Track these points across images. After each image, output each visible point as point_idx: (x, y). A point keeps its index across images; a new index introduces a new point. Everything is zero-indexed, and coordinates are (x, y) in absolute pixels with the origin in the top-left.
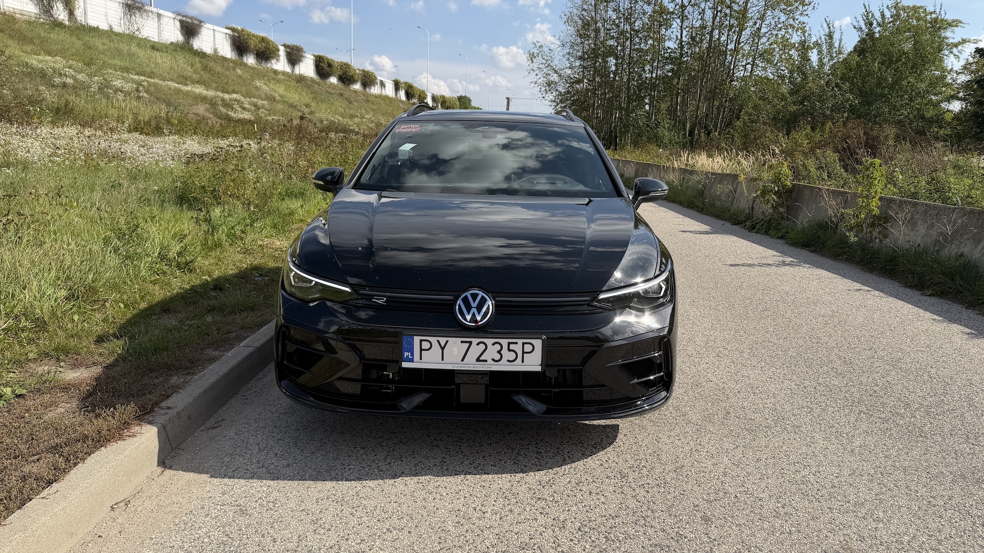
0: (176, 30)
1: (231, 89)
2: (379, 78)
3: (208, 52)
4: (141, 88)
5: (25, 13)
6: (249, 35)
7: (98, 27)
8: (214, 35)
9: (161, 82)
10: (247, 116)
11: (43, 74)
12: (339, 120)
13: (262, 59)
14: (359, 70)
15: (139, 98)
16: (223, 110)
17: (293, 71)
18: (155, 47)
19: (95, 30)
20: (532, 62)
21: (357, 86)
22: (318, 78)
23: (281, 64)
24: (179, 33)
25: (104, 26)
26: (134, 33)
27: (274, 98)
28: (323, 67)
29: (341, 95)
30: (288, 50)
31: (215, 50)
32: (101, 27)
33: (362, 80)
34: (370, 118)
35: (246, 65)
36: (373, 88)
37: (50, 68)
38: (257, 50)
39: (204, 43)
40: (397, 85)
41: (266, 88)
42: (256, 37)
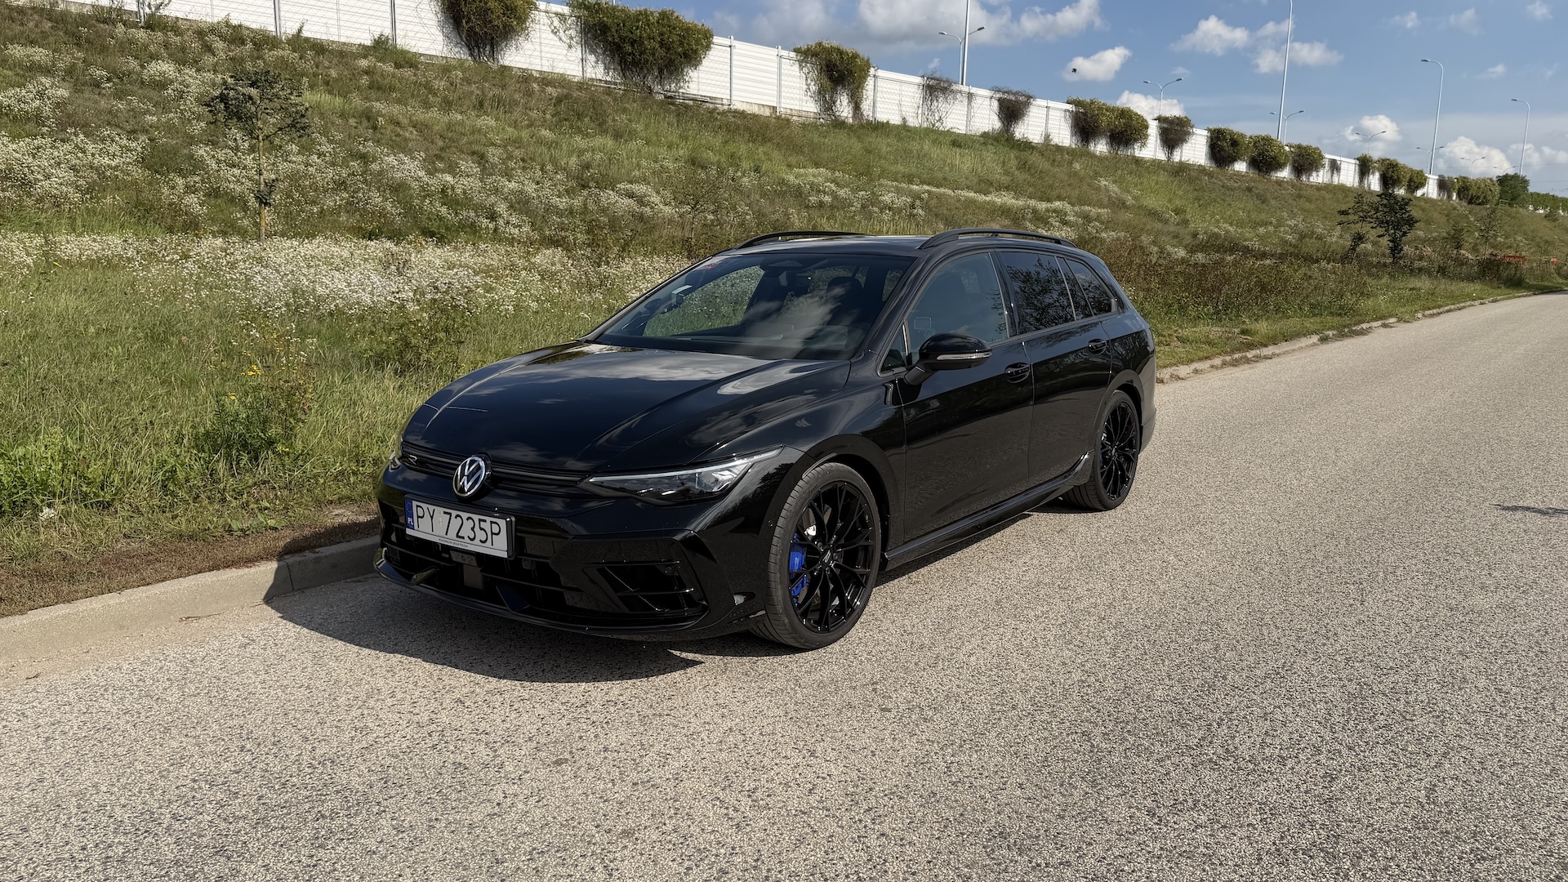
0: (992, 113)
2: (1328, 156)
3: (1036, 141)
4: (918, 202)
5: (804, 113)
6: (1100, 109)
7: (888, 122)
8: (1047, 115)
9: (950, 192)
11: (798, 193)
13: (1119, 144)
14: (1290, 147)
15: (912, 216)
17: (1169, 158)
18: (958, 142)
19: (885, 126)
22: (1214, 165)
24: (997, 118)
25: (895, 120)
26: (934, 125)
27: (1124, 204)
30: (1165, 125)
31: (1047, 137)
32: (892, 122)
33: (1295, 161)
35: (1093, 156)
36: (1314, 174)
37: (809, 184)
38: (1112, 131)
39: (1030, 129)
40: (1365, 166)
41: (1114, 188)
42: (1112, 110)
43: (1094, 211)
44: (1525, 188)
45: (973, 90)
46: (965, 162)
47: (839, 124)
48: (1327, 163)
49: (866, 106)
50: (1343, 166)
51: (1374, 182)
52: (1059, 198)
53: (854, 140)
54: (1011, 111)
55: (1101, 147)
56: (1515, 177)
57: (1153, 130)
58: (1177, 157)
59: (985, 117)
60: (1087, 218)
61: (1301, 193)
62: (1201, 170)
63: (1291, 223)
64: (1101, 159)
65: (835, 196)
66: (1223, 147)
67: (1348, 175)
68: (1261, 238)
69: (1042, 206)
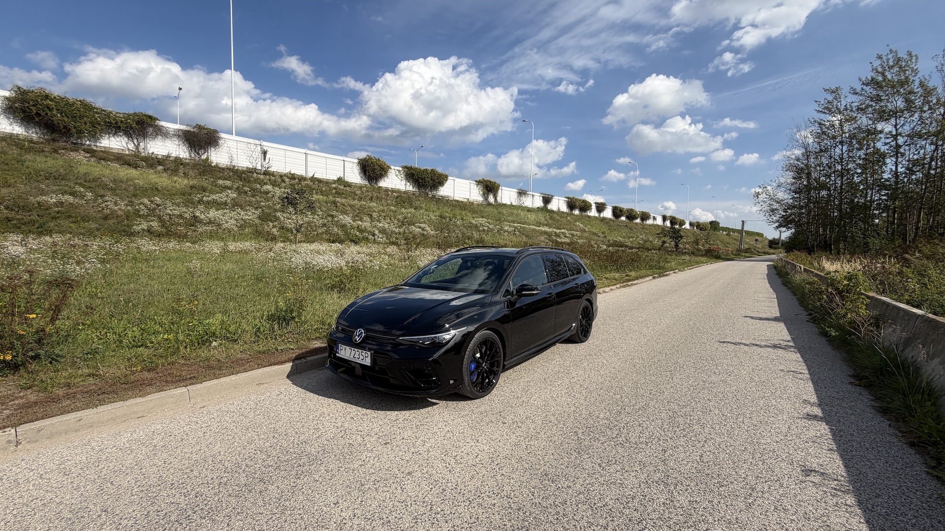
0: (540, 201)
1: (561, 227)
2: (652, 215)
3: (555, 210)
4: (517, 229)
6: (576, 200)
8: (559, 202)
9: (527, 226)
11: (476, 226)
12: (620, 240)
13: (582, 211)
14: (639, 212)
15: (514, 234)
17: (599, 216)
18: (529, 210)
19: (505, 205)
21: (638, 221)
22: (614, 218)
24: (542, 203)
25: (509, 203)
26: (521, 205)
27: (585, 230)
29: (627, 226)
30: (597, 205)
31: (559, 209)
32: (507, 204)
33: (641, 217)
35: (574, 215)
36: (648, 221)
37: (480, 223)
38: (580, 207)
39: (553, 206)
40: (665, 218)
41: (581, 225)
42: (580, 200)
43: (575, 233)
44: (719, 225)
45: (534, 194)
46: (532, 217)
47: (490, 204)
48: (652, 217)
49: (498, 199)
50: (657, 218)
51: (668, 223)
52: (563, 228)
53: (495, 209)
54: (547, 200)
55: (576, 212)
56: (715, 221)
57: (594, 207)
58: (602, 215)
59: (538, 203)
60: (573, 235)
61: (644, 227)
62: (610, 219)
63: (641, 237)
64: (577, 216)
65: (489, 228)
66: (617, 212)
67: (659, 221)
68: (631, 242)
69: (558, 231)
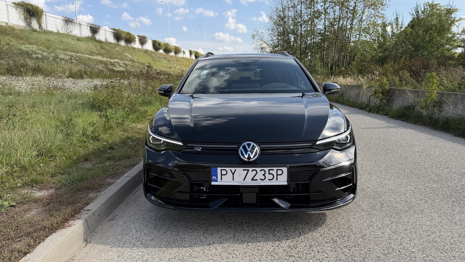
0: (88, 31)
1: (114, 57)
2: (182, 50)
3: (103, 40)
4: (73, 58)
5: (19, 26)
6: (121, 32)
7: (52, 31)
8: (106, 33)
9: (82, 55)
10: (121, 69)
11: (27, 53)
12: (164, 70)
13: (128, 43)
14: (173, 46)
15: (72, 62)
16: (111, 67)
17: (142, 48)
18: (79, 39)
19: (52, 32)
20: (254, 38)
21: (172, 54)
22: (154, 51)
23: (137, 45)
24: (90, 32)
25: (55, 31)
26: (69, 33)
27: (134, 61)
28: (156, 46)
29: (165, 58)
30: (140, 38)
31: (106, 39)
32: (54, 31)
33: (175, 51)
34: (179, 68)
35: (120, 46)
36: (179, 54)
37: (31, 50)
38: (125, 39)
39: (100, 36)
40: (191, 53)
41: (130, 56)
42: (125, 32)
45: (81, 23)
46: (83, 46)
47: (34, 31)
49: (43, 25)
51: (193, 57)
53: (42, 37)
55: (122, 43)
57: (137, 39)
58: (144, 48)
60: (125, 64)
61: (178, 60)
62: (152, 52)
64: (124, 47)
67: (187, 55)
69: (112, 60)
